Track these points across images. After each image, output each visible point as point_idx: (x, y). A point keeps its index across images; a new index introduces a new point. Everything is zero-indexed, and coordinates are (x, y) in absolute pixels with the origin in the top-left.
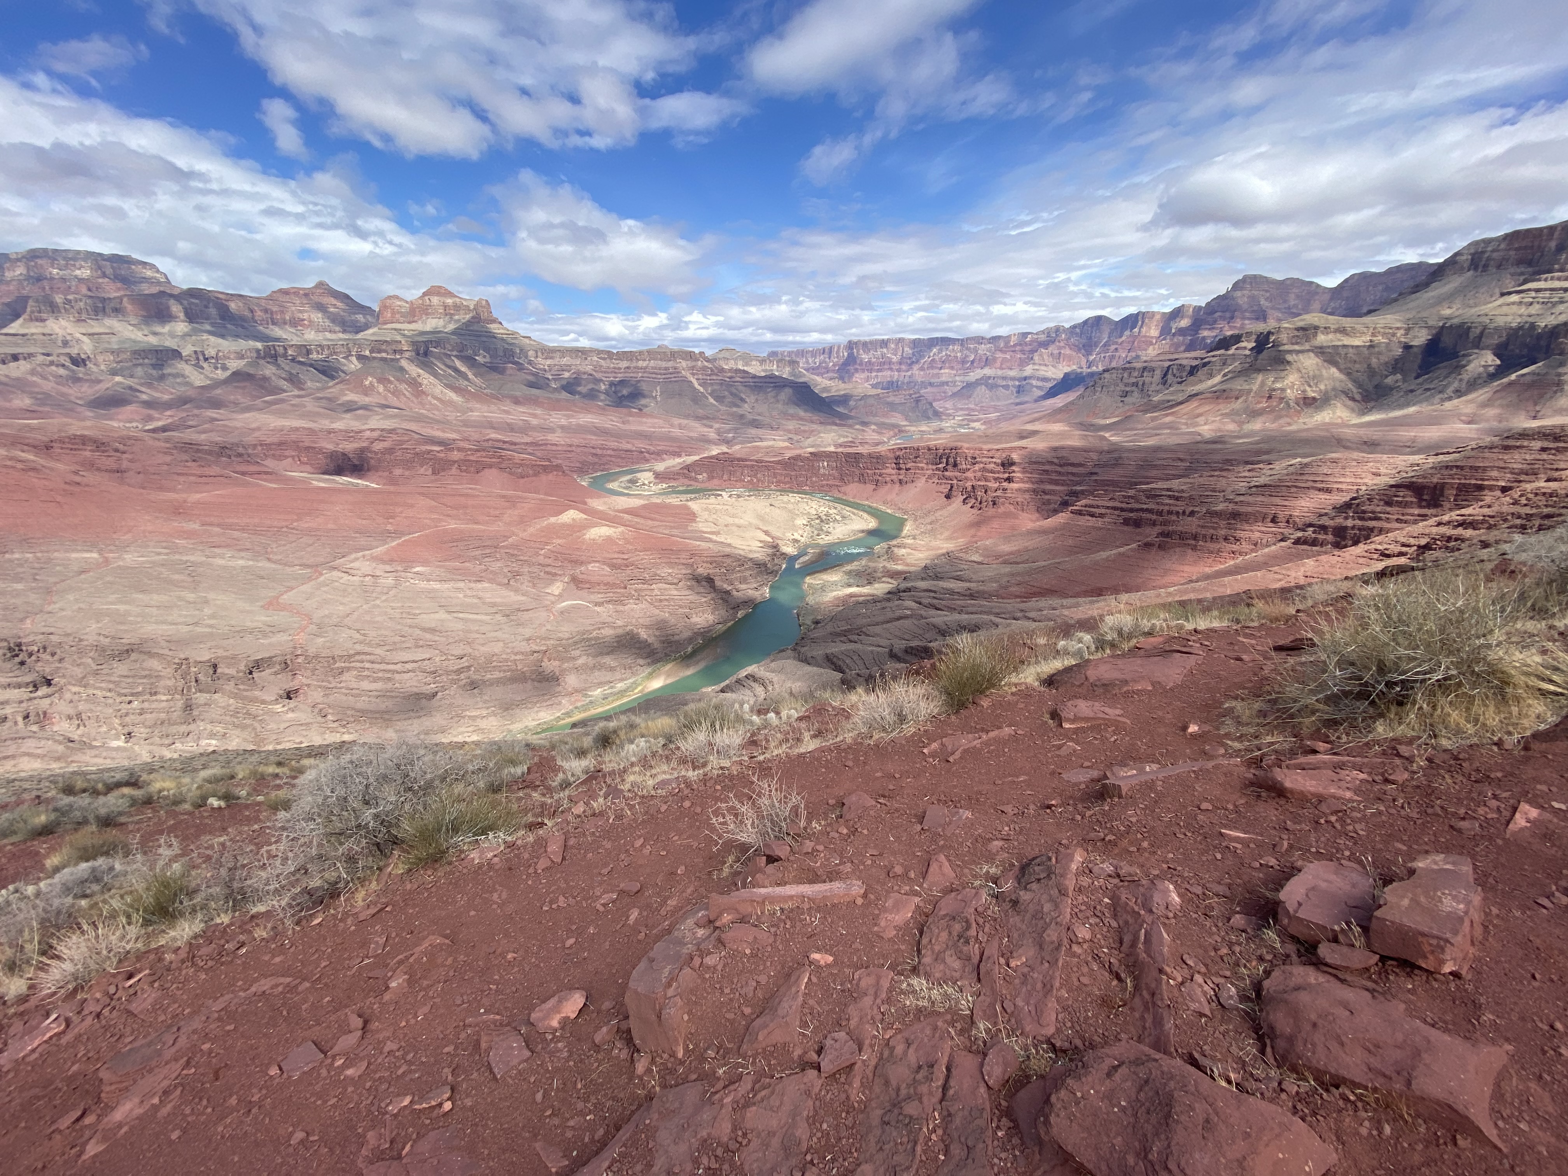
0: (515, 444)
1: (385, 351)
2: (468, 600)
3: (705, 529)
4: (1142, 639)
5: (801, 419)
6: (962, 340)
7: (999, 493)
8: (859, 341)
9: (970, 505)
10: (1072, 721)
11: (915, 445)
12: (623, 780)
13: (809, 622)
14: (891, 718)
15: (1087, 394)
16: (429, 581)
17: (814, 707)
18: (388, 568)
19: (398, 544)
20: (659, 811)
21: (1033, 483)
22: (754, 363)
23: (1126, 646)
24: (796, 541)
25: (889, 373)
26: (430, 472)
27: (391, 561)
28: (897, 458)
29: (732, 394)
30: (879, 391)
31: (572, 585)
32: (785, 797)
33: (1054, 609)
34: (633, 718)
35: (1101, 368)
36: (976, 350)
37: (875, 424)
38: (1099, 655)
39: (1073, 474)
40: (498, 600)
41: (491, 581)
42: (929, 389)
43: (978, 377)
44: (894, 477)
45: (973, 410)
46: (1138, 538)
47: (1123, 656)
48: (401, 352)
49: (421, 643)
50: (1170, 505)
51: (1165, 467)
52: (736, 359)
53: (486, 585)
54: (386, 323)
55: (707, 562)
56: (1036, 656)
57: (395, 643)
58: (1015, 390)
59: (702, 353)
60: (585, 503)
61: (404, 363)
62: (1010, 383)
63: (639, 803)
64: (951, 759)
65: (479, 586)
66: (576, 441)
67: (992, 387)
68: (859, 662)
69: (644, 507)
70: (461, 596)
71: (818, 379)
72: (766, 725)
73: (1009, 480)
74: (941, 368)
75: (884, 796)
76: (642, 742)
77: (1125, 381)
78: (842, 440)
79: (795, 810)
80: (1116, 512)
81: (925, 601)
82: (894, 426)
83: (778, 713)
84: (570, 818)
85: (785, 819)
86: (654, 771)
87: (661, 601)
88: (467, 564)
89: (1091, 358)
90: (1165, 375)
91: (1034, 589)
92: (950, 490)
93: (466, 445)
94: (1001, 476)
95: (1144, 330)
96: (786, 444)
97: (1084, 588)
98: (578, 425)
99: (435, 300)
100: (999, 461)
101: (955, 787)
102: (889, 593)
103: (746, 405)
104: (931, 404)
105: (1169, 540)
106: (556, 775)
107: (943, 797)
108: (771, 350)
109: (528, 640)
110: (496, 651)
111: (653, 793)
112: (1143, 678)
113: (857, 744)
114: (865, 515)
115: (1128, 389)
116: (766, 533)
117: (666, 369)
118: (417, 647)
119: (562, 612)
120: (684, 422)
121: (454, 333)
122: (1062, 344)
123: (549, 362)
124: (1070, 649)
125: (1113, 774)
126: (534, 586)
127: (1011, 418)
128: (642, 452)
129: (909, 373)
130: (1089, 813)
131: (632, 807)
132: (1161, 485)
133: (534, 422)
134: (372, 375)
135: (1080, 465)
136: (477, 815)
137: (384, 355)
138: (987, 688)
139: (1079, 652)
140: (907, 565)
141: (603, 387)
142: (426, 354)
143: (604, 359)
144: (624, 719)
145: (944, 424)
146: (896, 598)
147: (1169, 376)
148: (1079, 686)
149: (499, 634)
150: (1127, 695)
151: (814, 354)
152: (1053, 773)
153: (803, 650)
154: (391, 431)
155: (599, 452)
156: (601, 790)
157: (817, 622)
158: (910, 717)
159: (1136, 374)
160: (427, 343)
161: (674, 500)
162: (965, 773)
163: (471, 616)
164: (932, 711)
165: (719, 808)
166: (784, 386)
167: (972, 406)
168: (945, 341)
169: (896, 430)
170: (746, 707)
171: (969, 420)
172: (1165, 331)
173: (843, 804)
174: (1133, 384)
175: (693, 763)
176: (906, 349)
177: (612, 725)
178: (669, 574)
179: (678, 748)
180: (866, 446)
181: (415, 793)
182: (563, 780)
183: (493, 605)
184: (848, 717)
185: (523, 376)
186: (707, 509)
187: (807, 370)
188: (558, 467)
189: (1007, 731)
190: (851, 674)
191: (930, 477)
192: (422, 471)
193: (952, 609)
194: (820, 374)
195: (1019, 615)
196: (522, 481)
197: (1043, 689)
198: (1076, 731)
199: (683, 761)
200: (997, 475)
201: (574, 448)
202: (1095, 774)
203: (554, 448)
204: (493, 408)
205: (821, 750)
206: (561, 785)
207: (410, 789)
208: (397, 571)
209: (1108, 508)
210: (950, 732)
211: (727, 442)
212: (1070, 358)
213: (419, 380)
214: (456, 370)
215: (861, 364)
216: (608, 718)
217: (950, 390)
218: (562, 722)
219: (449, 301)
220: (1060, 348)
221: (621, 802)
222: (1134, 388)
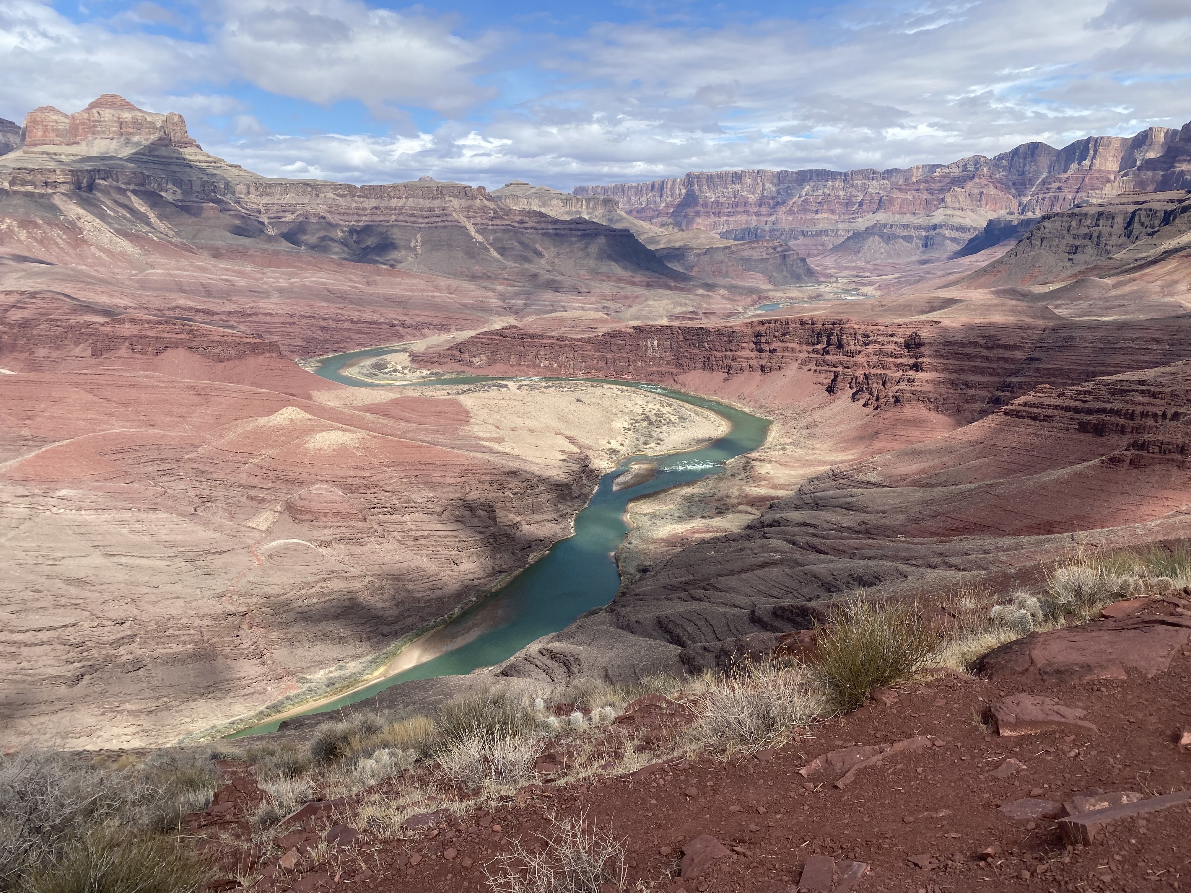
0: (213, 314)
1: (32, 183)
2: (135, 538)
3: (482, 435)
4: (1109, 603)
5: (619, 280)
6: (846, 174)
7: (903, 386)
8: (702, 174)
9: (862, 402)
10: (1014, 726)
11: (783, 317)
12: (356, 815)
13: (632, 570)
14: (751, 723)
15: (1021, 249)
16: (79, 509)
17: (640, 702)
18: (21, 491)
19: (37, 456)
20: (408, 864)
21: (950, 372)
22: (555, 202)
23: (1087, 614)
24: (614, 452)
25: (744, 218)
26: (89, 352)
27: (25, 480)
28: (757, 335)
29: (521, 243)
30: (731, 242)
31: (287, 517)
32: (597, 844)
33: (986, 552)
34: (372, 716)
35: (1039, 214)
36: (865, 189)
37: (724, 287)
38: (1049, 627)
39: (1006, 360)
40: (180, 538)
41: (169, 510)
42: (801, 240)
43: (869, 224)
44: (754, 363)
45: (864, 269)
46: (1101, 451)
47: (1083, 628)
48: (55, 184)
49: (63, 601)
50: (1144, 404)
51: (1134, 351)
52: (529, 197)
53: (162, 515)
54: (35, 145)
55: (485, 482)
56: (961, 628)
57: (24, 601)
58: (920, 243)
59: (481, 189)
60: (310, 398)
61: (57, 200)
62: (913, 233)
63: (379, 852)
64: (840, 784)
65: (152, 516)
66: (299, 309)
67: (889, 238)
68: (707, 630)
69: (395, 402)
70: (125, 531)
71: (646, 225)
72: (569, 730)
73: (917, 367)
74: (817, 212)
75: (743, 841)
76: (384, 755)
77: (1072, 231)
78: (679, 310)
79: (611, 864)
80: (1067, 414)
81: (802, 540)
82: (751, 291)
83: (586, 711)
84: (276, 874)
85: (597, 877)
86: (401, 802)
87: (416, 538)
88: (136, 485)
89: (1025, 200)
90: (1130, 223)
91: (957, 523)
92: (834, 380)
93: (143, 315)
94: (904, 360)
95: (1098, 161)
96: (601, 315)
97: (1026, 522)
98: (305, 287)
99: (107, 114)
100: (901, 341)
101: (847, 826)
102: (748, 527)
103: (543, 261)
104: (803, 260)
105: (1145, 453)
106: (256, 806)
107: (828, 842)
108: (578, 185)
109: (221, 596)
110: (174, 613)
111: (400, 835)
112: (1112, 661)
113: (702, 761)
114: (713, 416)
115: (1077, 242)
116: (571, 440)
117: (431, 210)
118: (58, 606)
119: (270, 556)
120: (454, 283)
121: (130, 160)
122: (984, 181)
123: (265, 200)
124: (1008, 617)
125: (1075, 807)
126: (232, 516)
127: (918, 281)
128: (393, 325)
129: (772, 218)
130: (1041, 868)
131: (368, 858)
132: (1129, 376)
133: (241, 283)
134: (11, 216)
135: (1015, 347)
136: (138, 870)
137: (29, 188)
138: (891, 677)
139: (1021, 623)
140: (774, 487)
141: (340, 234)
142: (91, 187)
143: (343, 196)
144: (358, 718)
145: (823, 289)
146: (758, 534)
147: (1136, 225)
148: (1022, 673)
149: (178, 587)
150: (1093, 687)
151: (639, 190)
152: (987, 805)
153: (624, 611)
154: (33, 295)
155: (331, 324)
156: (322, 829)
157: (644, 570)
158: (780, 720)
159: (1088, 222)
160: (93, 173)
161: (439, 393)
162: (862, 805)
163: (139, 561)
164: (812, 711)
165: (498, 861)
166: (597, 235)
167: (861, 264)
168: (823, 175)
169: (755, 297)
170: (540, 703)
171: (857, 283)
172: (1127, 163)
173: (683, 854)
174: (1085, 236)
175: (460, 789)
176: (767, 185)
177: (341, 727)
178: (430, 500)
179: (438, 766)
180: (714, 319)
181: (46, 837)
182: (267, 813)
183: (171, 545)
184: (690, 719)
185: (227, 219)
186: (485, 406)
187: (629, 213)
188: (272, 347)
189: (921, 741)
190: (694, 648)
191: (804, 362)
192: (77, 351)
193: (840, 552)
194: (650, 219)
195: (937, 560)
196: (220, 366)
197: (970, 677)
198: (1020, 741)
199: (445, 786)
200: (900, 361)
201: (295, 320)
202: (1049, 807)
203: (268, 319)
204: (183, 263)
205: (650, 771)
206: (263, 822)
207: (38, 830)
208: (33, 495)
209: (1056, 407)
210: (838, 743)
211: (516, 312)
212: (995, 201)
213: (79, 224)
214: (132, 210)
215: (704, 205)
216: (333, 715)
217: (830, 242)
218: (267, 720)
219: (127, 116)
220: (981, 186)
221: (352, 850)
222: (1086, 242)
